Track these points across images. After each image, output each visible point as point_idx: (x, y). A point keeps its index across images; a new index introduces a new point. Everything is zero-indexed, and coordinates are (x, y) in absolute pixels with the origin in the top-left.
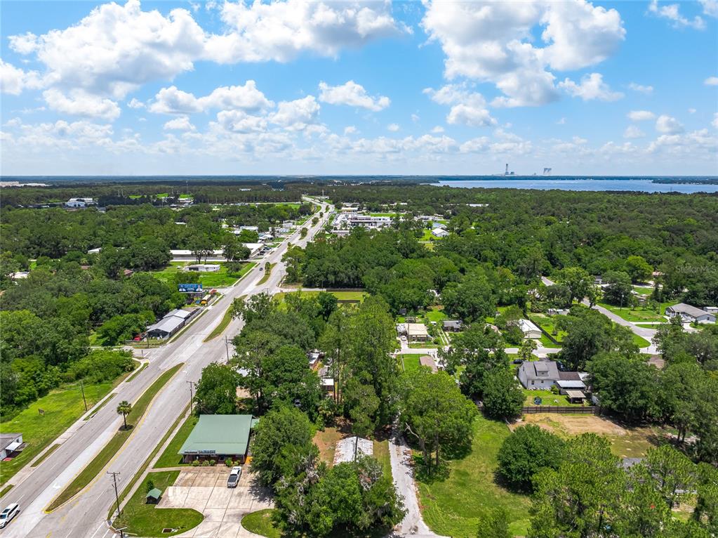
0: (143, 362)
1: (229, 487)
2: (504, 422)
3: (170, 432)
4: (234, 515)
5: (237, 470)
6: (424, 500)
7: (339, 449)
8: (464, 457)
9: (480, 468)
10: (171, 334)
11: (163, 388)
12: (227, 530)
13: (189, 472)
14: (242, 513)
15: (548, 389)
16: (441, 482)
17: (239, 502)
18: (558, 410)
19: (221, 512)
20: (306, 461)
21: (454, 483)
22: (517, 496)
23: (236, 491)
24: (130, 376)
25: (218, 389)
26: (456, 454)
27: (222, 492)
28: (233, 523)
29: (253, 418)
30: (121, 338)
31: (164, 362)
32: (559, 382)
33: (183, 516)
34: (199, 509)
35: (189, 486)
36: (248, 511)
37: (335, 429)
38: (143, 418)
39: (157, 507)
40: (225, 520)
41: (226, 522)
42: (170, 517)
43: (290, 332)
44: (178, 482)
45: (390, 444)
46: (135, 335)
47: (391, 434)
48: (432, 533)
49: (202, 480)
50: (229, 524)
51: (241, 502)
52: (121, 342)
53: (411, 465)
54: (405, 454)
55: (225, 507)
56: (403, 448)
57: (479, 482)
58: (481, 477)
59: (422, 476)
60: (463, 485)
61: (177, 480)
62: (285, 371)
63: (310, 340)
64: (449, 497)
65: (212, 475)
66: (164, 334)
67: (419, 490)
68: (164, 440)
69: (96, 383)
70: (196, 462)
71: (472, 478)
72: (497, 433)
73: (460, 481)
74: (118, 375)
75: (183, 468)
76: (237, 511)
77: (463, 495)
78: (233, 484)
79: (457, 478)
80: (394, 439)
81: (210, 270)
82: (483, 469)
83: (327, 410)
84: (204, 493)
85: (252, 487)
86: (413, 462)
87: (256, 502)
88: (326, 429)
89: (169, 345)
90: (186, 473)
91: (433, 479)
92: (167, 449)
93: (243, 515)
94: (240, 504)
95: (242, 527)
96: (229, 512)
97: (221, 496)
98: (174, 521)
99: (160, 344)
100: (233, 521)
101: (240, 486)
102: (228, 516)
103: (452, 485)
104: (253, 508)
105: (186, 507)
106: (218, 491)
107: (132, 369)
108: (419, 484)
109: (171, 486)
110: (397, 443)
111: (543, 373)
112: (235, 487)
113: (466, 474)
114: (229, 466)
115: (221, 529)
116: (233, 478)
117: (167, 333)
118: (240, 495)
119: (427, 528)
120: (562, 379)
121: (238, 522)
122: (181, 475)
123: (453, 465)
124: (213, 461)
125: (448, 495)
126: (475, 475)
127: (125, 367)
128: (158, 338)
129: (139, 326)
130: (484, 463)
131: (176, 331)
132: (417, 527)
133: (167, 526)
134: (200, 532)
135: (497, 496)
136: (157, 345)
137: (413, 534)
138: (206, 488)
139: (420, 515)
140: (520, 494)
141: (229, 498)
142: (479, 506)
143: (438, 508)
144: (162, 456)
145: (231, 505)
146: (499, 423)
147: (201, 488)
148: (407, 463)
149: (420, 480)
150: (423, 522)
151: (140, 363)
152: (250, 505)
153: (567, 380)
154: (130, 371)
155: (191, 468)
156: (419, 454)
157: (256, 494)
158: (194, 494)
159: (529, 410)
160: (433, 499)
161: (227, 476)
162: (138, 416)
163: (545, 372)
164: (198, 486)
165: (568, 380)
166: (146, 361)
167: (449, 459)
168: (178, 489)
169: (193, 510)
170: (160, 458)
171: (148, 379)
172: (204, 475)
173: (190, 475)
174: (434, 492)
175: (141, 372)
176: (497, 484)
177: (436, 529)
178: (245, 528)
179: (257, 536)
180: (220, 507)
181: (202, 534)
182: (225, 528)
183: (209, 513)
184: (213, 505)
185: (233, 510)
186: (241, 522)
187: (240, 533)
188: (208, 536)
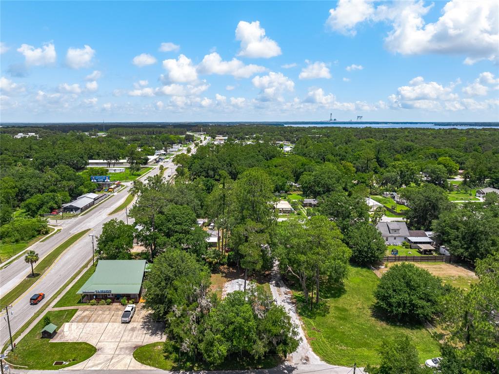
0: (56, 229)
1: (123, 323)
2: (369, 268)
3: (73, 278)
4: (127, 348)
5: (131, 308)
6: (311, 333)
7: (226, 289)
8: (339, 296)
9: (357, 305)
10: (82, 210)
11: (71, 246)
12: (118, 362)
13: (87, 310)
14: (134, 346)
15: (400, 244)
16: (322, 316)
17: (132, 337)
18: (414, 259)
19: (113, 346)
20: (198, 291)
21: (336, 317)
22: (397, 328)
23: (130, 326)
24: (44, 238)
25: (116, 241)
26: (331, 294)
27: (117, 327)
28: (125, 356)
29: (146, 263)
30: (40, 212)
31: (74, 229)
32: (409, 238)
33: (75, 349)
34: (93, 342)
35: (85, 322)
36: (140, 344)
37: (220, 275)
38: (50, 268)
39: (51, 341)
40: (117, 353)
41: (118, 355)
42: (63, 350)
43: (180, 200)
44: (75, 319)
45: (271, 286)
46: (52, 209)
47: (271, 278)
48: (323, 363)
49: (98, 317)
50: (121, 357)
51: (134, 336)
52: (40, 215)
53: (293, 303)
54: (286, 294)
55: (118, 340)
56: (283, 289)
57: (358, 316)
58: (360, 312)
59: (304, 312)
60: (344, 319)
61: (74, 317)
62: (176, 224)
63: (196, 208)
64: (334, 329)
65: (107, 313)
66: (77, 209)
67: (304, 324)
68: (67, 285)
69: (13, 242)
70: (93, 301)
71: (351, 313)
72: (364, 277)
73: (340, 315)
74: (34, 236)
75: (81, 307)
76: (130, 344)
77: (345, 328)
78: (127, 319)
79: (337, 313)
80: (274, 282)
81: (117, 172)
82: (359, 306)
83: (213, 258)
84: (99, 327)
85: (145, 322)
86: (294, 300)
87: (148, 336)
88: (212, 275)
89: (80, 217)
90: (83, 311)
91: (314, 314)
92: (68, 292)
93: (135, 348)
94: (133, 338)
95: (133, 359)
96: (122, 345)
97: (115, 331)
98: (66, 353)
99: (73, 217)
100: (125, 354)
101: (134, 321)
102: (121, 348)
103: (334, 319)
104: (145, 341)
105: (80, 341)
106: (112, 326)
107: (47, 233)
108: (303, 319)
109: (68, 322)
110: (277, 285)
111: (395, 230)
112: (129, 322)
113: (345, 310)
114: (124, 305)
115: (113, 361)
116: (127, 314)
117: (79, 208)
118: (133, 329)
119: (318, 358)
120: (411, 236)
121: (130, 354)
122: (78, 313)
123: (331, 303)
124: (109, 300)
125: (332, 328)
126: (354, 311)
127: (40, 231)
128: (72, 213)
129: (56, 203)
130: (360, 300)
131: (86, 207)
132: (308, 358)
133: (60, 359)
134: (91, 364)
135: (378, 328)
136: (70, 217)
137: (305, 364)
138: (101, 324)
139: (309, 346)
140: (400, 326)
141: (122, 332)
142: (364, 338)
143: (325, 340)
144: (63, 298)
145: (124, 338)
146: (364, 270)
147: (96, 324)
148: (288, 301)
149: (303, 315)
150: (313, 352)
151: (54, 229)
152: (143, 338)
153: (415, 237)
154: (44, 235)
155: (88, 306)
156: (298, 294)
157: (148, 329)
158: (89, 329)
159: (388, 259)
160: (319, 331)
161: (121, 313)
162: (46, 267)
163: (397, 230)
164: (94, 322)
165: (417, 237)
166: (59, 228)
167: (327, 297)
168: (74, 325)
169: (86, 344)
170: (61, 300)
171: (59, 240)
172: (100, 312)
173: (87, 313)
174: (318, 325)
175: (54, 236)
176: (376, 318)
177: (327, 358)
178: (136, 360)
179: (149, 368)
180: (113, 340)
181: (93, 366)
182: (117, 360)
183: (102, 346)
184: (106, 338)
185: (126, 343)
186: (133, 355)
187: (132, 364)
188: (98, 368)
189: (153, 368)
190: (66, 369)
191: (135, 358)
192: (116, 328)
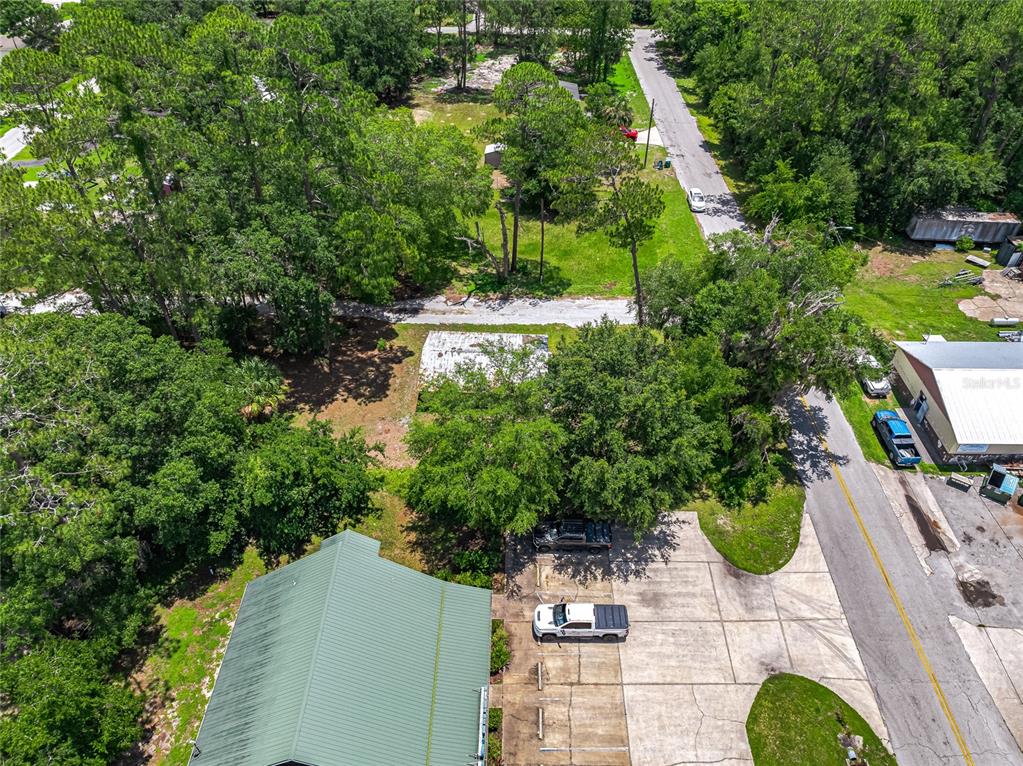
4: (744, 595)
12: (808, 601)
14: (730, 580)
17: (689, 595)
19: (741, 632)
27: (644, 651)
28: (776, 593)
34: (741, 702)
40: (772, 614)
41: (778, 609)
50: (784, 600)
51: (686, 590)
55: (714, 628)
76: (727, 594)
84: (659, 708)
85: (608, 573)
87: (677, 555)
93: (737, 576)
94: (697, 590)
95: (784, 569)
97: (668, 650)
100: (769, 594)
102: (749, 609)
104: (704, 557)
105: (745, 746)
115: (808, 615)
121: (769, 582)
134: (841, 666)
138: (636, 711)
141: (673, 626)
152: (694, 565)
158: (671, 744)
169: (753, 718)
178: (787, 561)
179: (807, 529)
180: (722, 641)
181: (846, 659)
182: (804, 607)
183: (756, 664)
184: (715, 664)
185: (724, 603)
186: (767, 574)
187: (807, 566)
188: (850, 642)
189: (806, 519)
190: (881, 731)
191: (778, 567)
192: (653, 649)
